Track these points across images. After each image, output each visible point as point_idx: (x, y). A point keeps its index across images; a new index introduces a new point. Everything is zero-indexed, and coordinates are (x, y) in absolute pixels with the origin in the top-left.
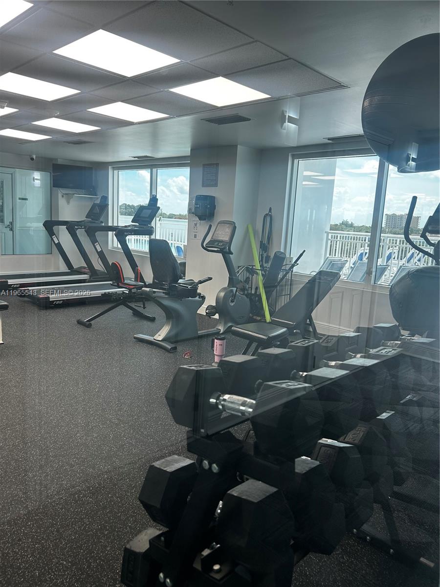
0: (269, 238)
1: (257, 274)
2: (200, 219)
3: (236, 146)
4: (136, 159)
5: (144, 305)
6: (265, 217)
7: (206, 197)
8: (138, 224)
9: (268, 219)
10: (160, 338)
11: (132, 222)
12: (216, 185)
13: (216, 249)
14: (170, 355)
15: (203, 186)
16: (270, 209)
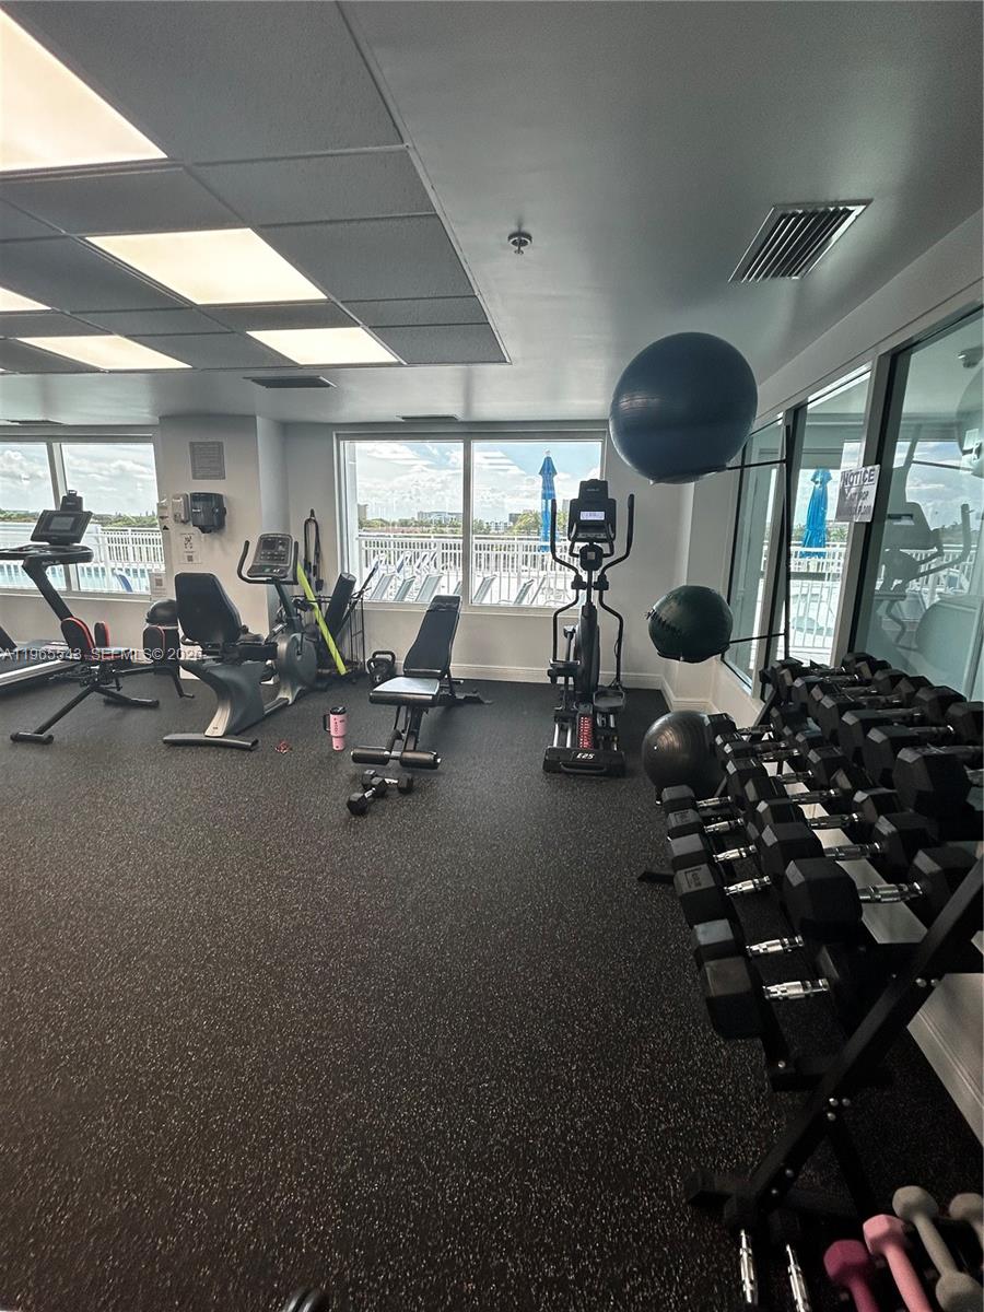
0: (318, 554)
1: (313, 607)
2: (203, 530)
3: (255, 417)
4: (17, 424)
5: (118, 684)
6: (306, 523)
7: (207, 497)
8: (47, 543)
9: (312, 527)
10: (220, 732)
11: (32, 539)
12: (222, 476)
13: (265, 579)
14: (253, 755)
15: (195, 477)
16: (312, 512)
